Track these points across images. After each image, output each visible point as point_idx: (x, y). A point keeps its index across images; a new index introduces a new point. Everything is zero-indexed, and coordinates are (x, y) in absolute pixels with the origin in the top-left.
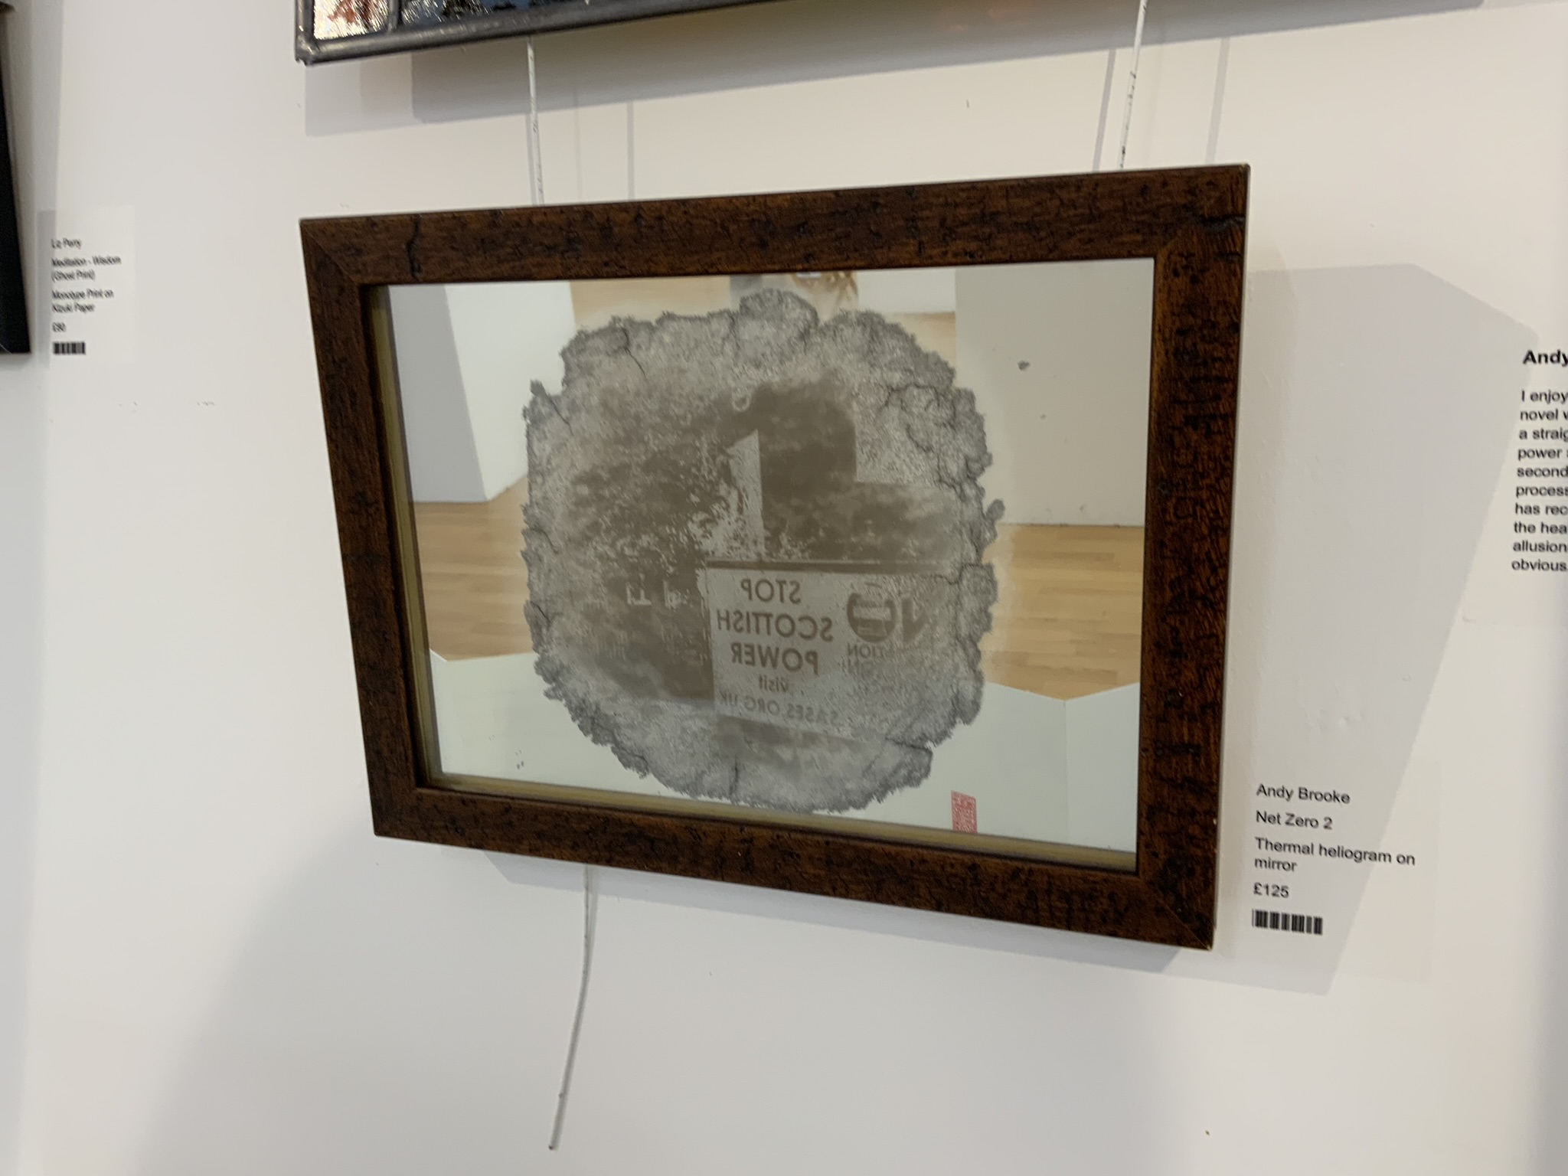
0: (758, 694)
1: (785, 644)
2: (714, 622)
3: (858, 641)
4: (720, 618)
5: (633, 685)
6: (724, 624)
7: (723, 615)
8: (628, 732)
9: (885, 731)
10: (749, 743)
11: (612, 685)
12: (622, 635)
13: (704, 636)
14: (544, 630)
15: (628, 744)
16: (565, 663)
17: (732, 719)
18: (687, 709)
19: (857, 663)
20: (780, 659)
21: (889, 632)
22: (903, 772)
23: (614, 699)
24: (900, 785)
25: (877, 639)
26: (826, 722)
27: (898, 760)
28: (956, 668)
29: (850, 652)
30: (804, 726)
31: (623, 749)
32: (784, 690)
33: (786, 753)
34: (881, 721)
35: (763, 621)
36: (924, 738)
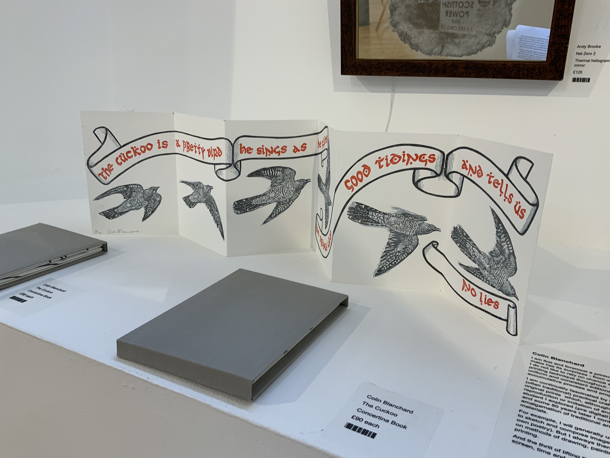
0: (451, 25)
1: (460, 10)
2: (441, 5)
3: (480, 7)
4: (443, 4)
5: (417, 26)
6: (444, 6)
7: (444, 3)
8: (414, 39)
9: (484, 32)
10: (447, 39)
11: (411, 26)
12: (415, 12)
13: (438, 9)
14: (394, 12)
15: (413, 42)
16: (399, 21)
17: (443, 32)
18: (431, 31)
19: (479, 13)
20: (458, 14)
21: (489, 4)
22: (488, 43)
23: (411, 30)
24: (487, 47)
25: (485, 6)
26: (469, 31)
27: (487, 40)
28: (506, 12)
29: (478, 11)
30: (463, 32)
31: (412, 44)
32: (459, 23)
33: (457, 41)
34: (484, 29)
35: (455, 4)
36: (495, 33)
